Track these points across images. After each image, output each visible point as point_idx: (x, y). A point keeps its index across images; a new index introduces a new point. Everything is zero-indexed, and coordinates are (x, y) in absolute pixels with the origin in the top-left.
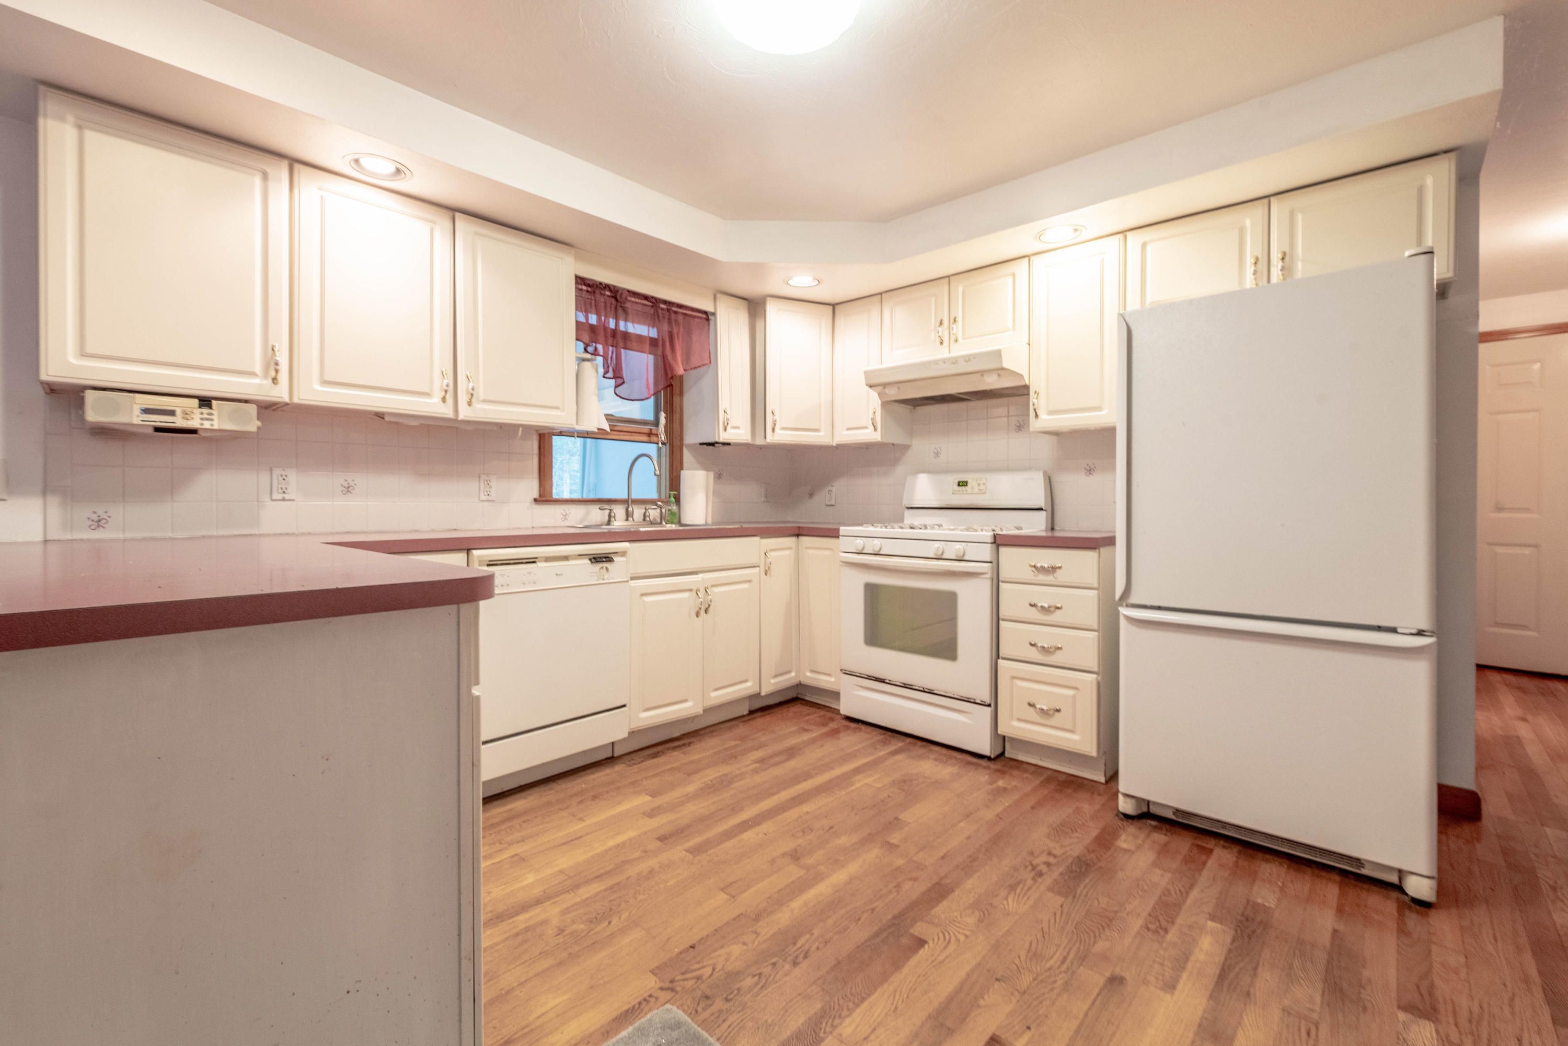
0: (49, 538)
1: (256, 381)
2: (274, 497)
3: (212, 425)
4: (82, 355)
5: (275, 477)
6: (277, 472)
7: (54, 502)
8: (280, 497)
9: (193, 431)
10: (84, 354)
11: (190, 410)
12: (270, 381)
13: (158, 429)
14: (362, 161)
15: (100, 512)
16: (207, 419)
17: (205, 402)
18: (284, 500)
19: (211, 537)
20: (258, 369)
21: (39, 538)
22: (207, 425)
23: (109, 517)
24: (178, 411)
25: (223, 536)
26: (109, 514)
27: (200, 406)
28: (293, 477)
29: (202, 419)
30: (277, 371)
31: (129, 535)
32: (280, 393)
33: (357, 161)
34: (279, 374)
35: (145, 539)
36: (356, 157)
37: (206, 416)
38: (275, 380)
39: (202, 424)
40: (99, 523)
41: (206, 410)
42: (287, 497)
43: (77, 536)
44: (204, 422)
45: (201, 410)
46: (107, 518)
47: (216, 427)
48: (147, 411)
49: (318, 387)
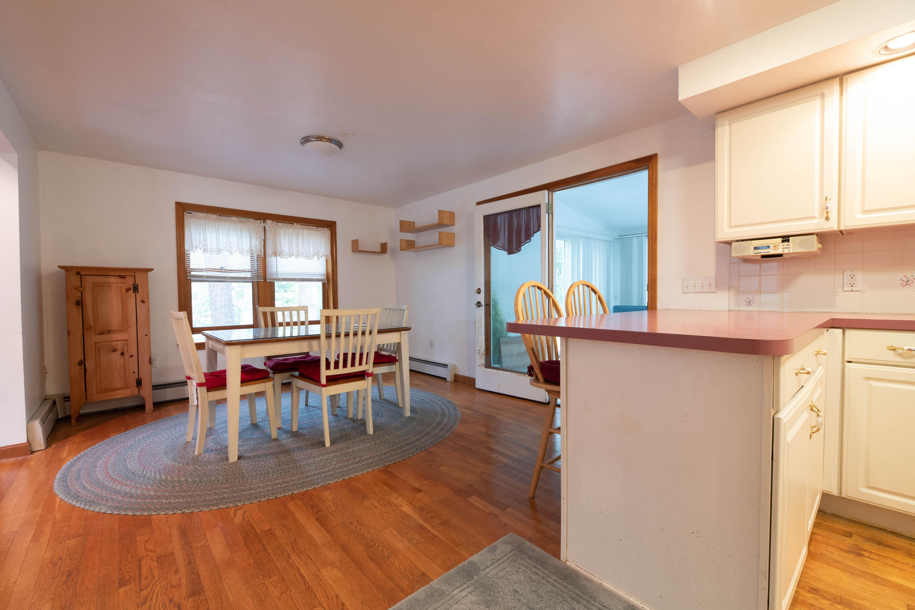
0: (730, 309)
1: (816, 221)
2: (845, 289)
3: (789, 251)
4: (730, 227)
5: (846, 277)
6: (847, 274)
7: (732, 292)
8: (850, 289)
9: (780, 255)
10: (731, 227)
11: (777, 244)
12: (824, 219)
13: (763, 257)
14: (890, 46)
15: (750, 298)
16: (786, 248)
17: (786, 239)
18: (852, 291)
19: (805, 312)
20: (817, 213)
21: (727, 309)
22: (786, 251)
23: (754, 300)
24: (771, 246)
25: (811, 312)
26: (754, 299)
27: (783, 241)
28: (860, 277)
29: (783, 248)
30: (827, 213)
31: (762, 309)
32: (832, 226)
33: (886, 48)
34: (829, 214)
35: (769, 311)
36: (884, 45)
37: (785, 246)
38: (827, 219)
39: (783, 251)
40: (749, 303)
41: (785, 244)
42: (854, 289)
43: (741, 309)
44: (785, 250)
45: (783, 244)
46: (753, 301)
47: (791, 252)
48: (755, 248)
49: (859, 216)
